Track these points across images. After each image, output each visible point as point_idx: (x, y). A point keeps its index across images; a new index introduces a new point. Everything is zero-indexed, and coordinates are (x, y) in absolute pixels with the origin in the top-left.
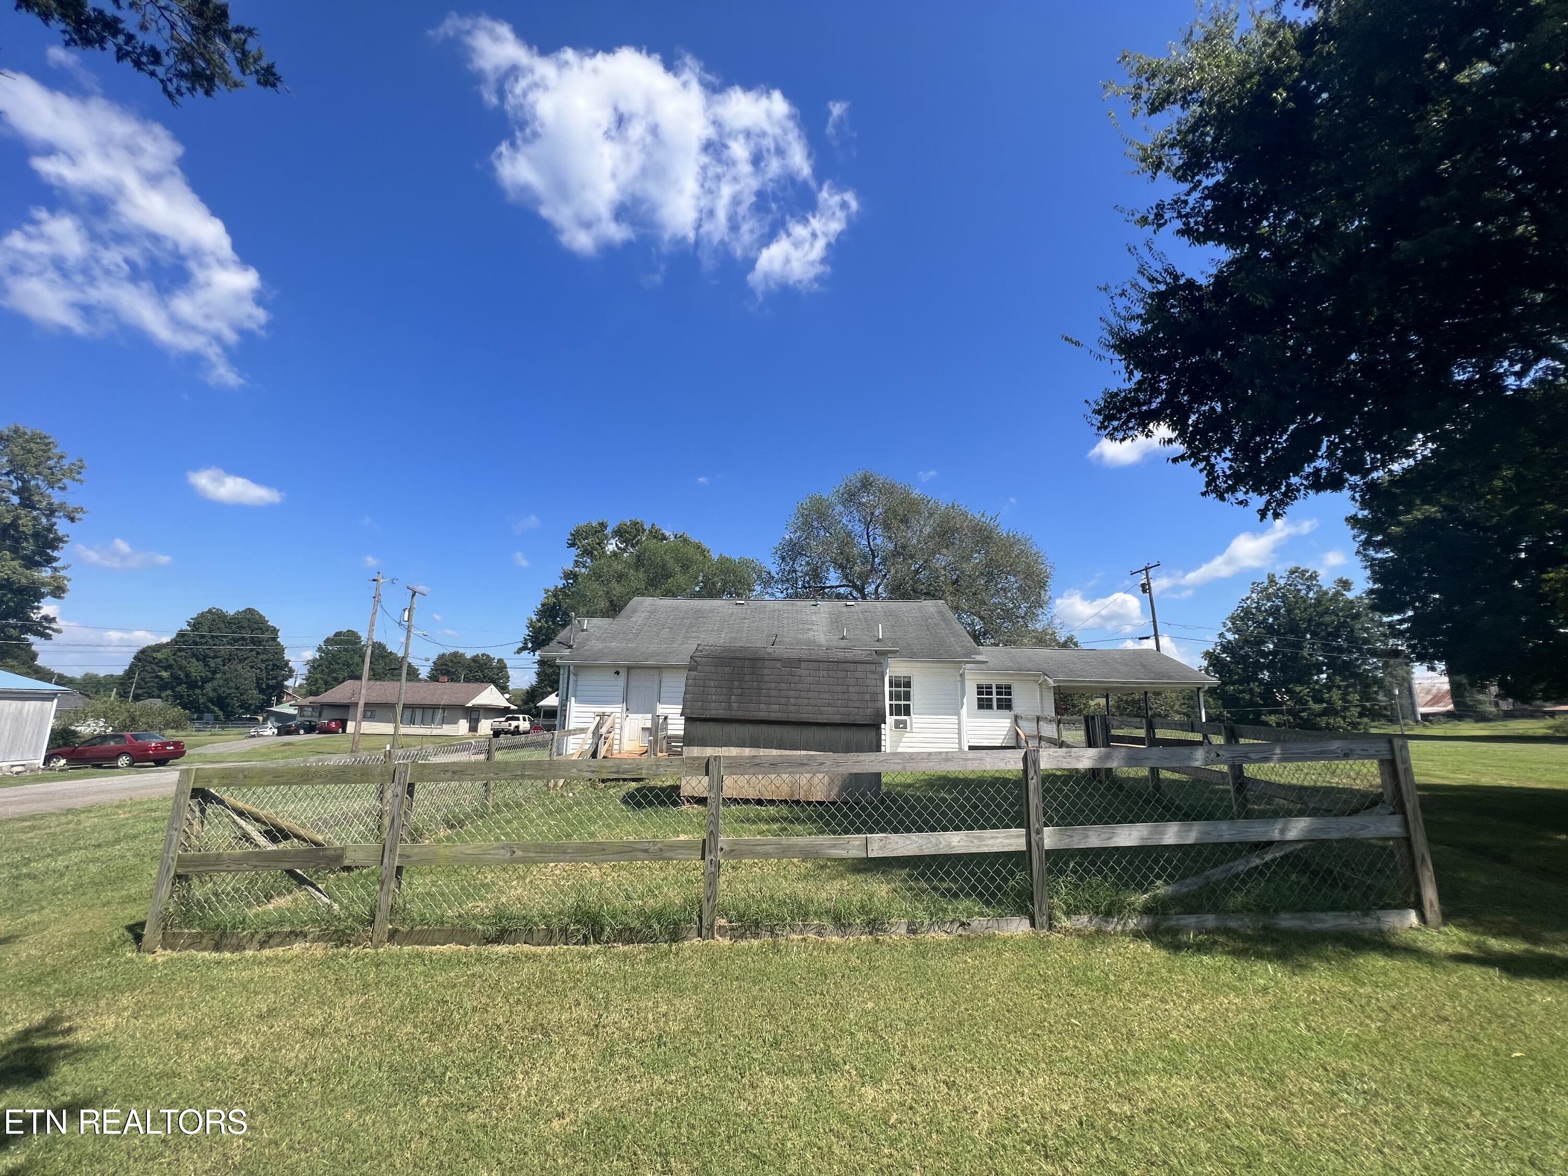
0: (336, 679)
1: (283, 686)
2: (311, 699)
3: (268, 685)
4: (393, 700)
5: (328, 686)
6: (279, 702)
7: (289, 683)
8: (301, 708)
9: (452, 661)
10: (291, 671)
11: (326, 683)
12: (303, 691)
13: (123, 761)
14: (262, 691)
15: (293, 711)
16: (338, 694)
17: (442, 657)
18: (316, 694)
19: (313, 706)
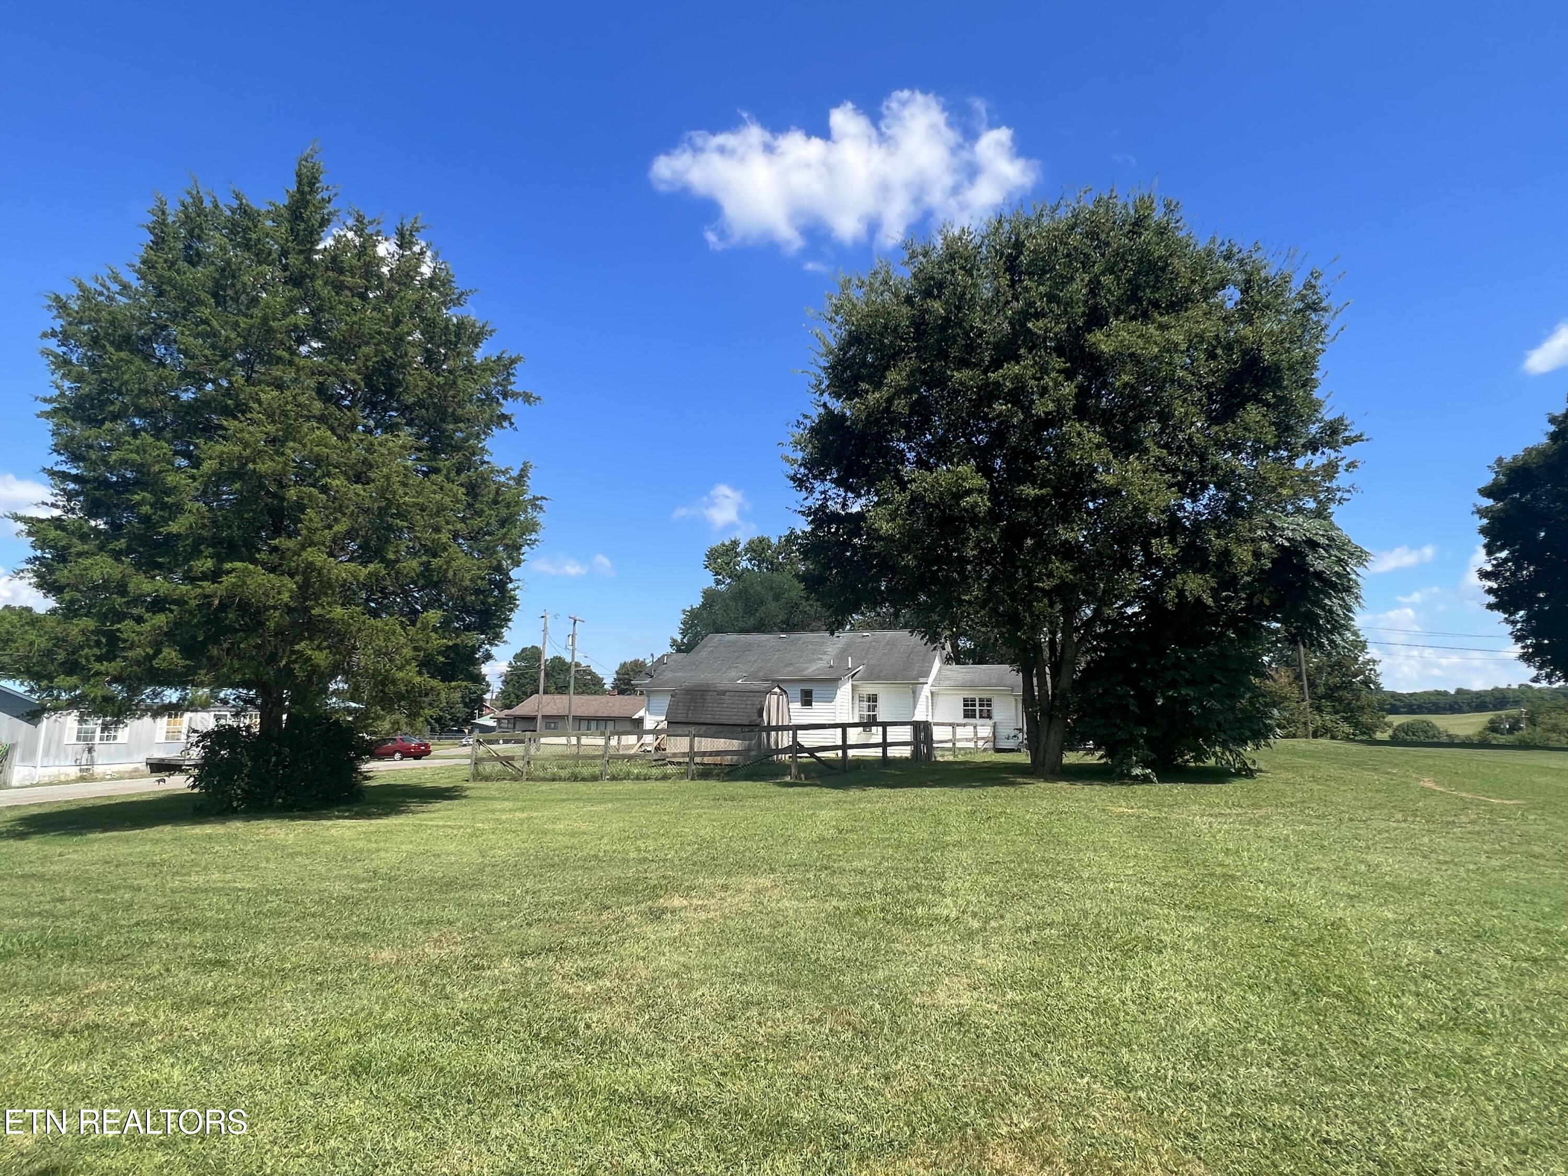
0: (525, 693)
1: (483, 700)
2: (506, 712)
3: (471, 700)
4: (567, 713)
5: (520, 700)
6: (481, 716)
7: (487, 696)
8: (499, 720)
9: (633, 670)
10: (488, 685)
11: (517, 697)
12: (499, 703)
13: (398, 756)
14: (466, 705)
15: (492, 723)
16: (526, 707)
17: (624, 665)
18: (509, 707)
19: (508, 718)
